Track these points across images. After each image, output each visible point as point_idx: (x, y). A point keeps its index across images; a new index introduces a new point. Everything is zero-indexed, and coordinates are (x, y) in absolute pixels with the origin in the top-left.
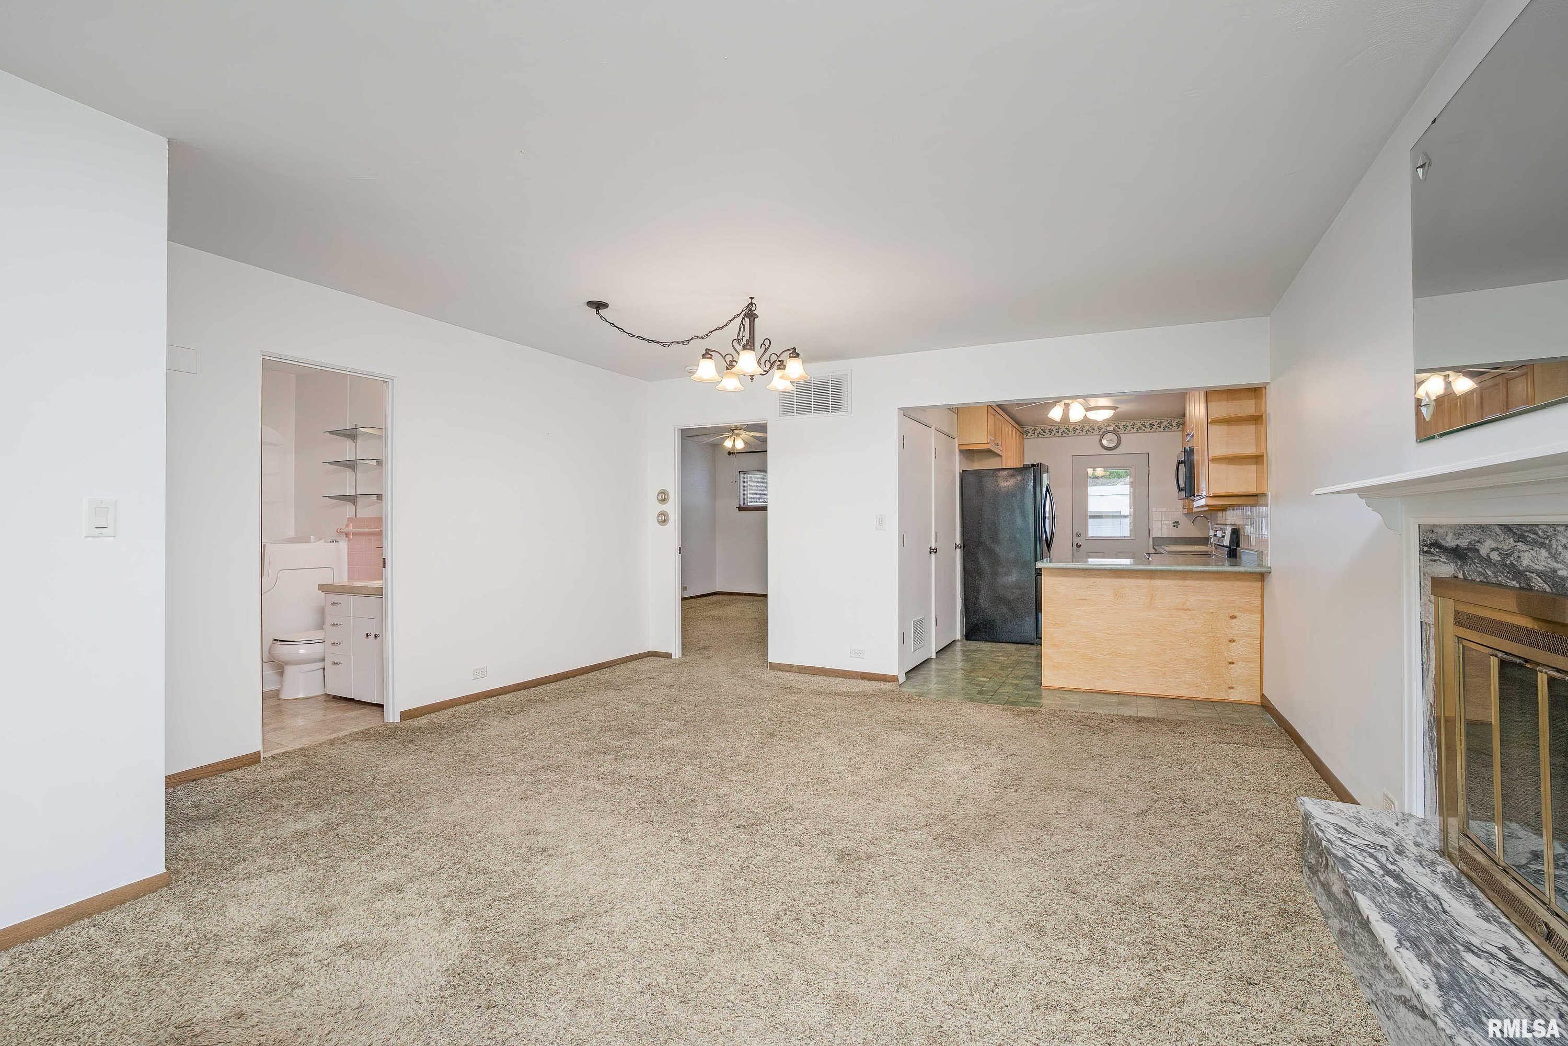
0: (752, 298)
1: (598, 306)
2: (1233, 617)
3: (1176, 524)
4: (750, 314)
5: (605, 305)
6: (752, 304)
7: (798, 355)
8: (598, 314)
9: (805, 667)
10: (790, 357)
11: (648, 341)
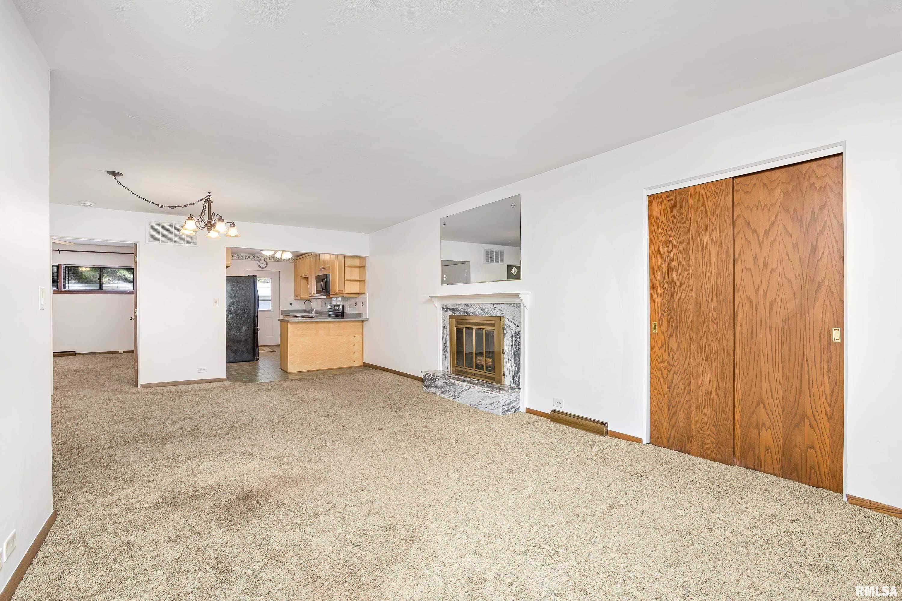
0: (209, 193)
1: (115, 174)
2: (354, 337)
3: (291, 304)
4: (208, 201)
5: (120, 174)
6: (209, 195)
7: (235, 225)
8: (115, 179)
9: (168, 383)
10: (231, 226)
11: (149, 202)
